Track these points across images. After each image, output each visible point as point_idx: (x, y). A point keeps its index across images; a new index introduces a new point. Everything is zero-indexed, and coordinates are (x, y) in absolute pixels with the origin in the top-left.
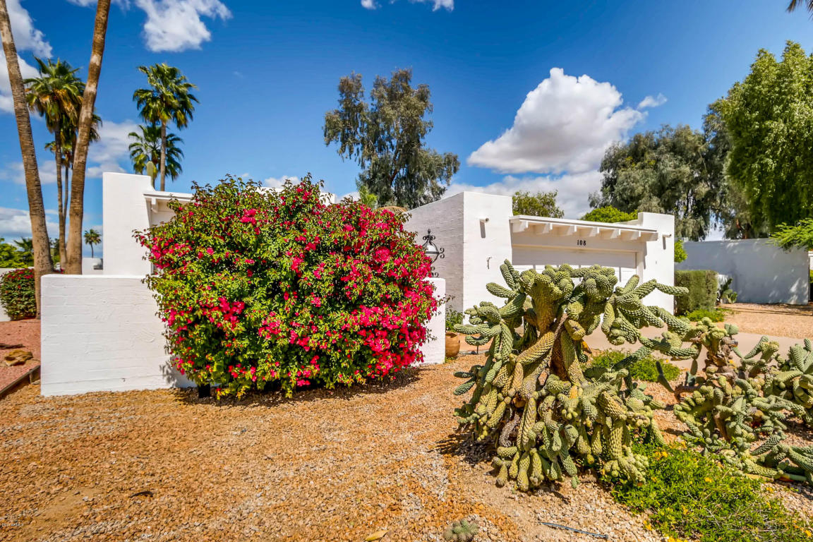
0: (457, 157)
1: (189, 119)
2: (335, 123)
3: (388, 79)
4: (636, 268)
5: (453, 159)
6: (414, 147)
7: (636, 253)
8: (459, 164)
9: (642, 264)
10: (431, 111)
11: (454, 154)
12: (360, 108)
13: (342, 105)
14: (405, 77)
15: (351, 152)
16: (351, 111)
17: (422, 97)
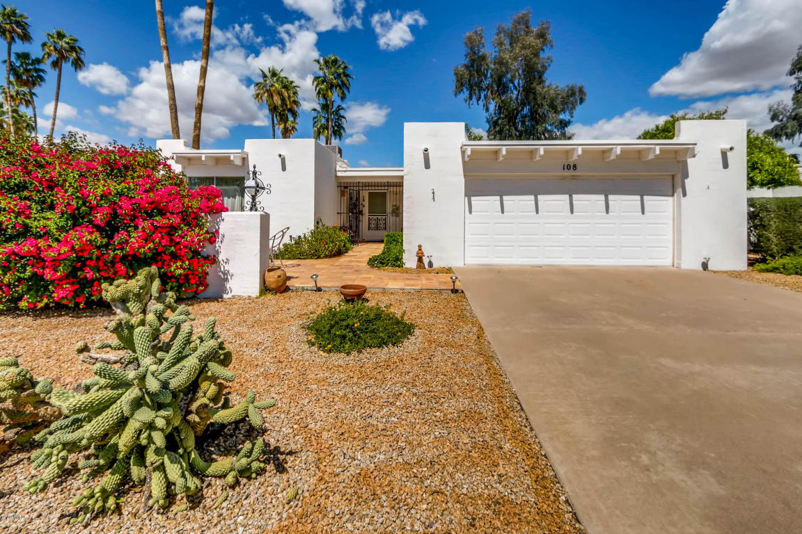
0: (582, 87)
1: (346, 92)
2: (461, 75)
3: (508, 25)
4: (673, 195)
5: (577, 90)
6: (533, 85)
7: (673, 176)
8: (585, 95)
9: (680, 190)
10: (552, 46)
11: (579, 85)
12: (483, 58)
13: (468, 59)
14: (524, 21)
15: (479, 99)
16: (476, 62)
17: (542, 36)
